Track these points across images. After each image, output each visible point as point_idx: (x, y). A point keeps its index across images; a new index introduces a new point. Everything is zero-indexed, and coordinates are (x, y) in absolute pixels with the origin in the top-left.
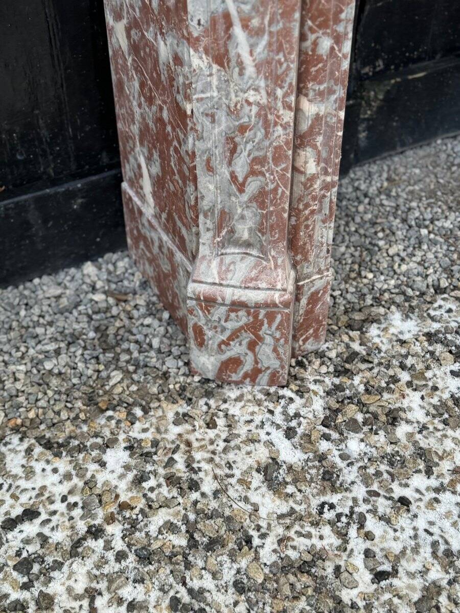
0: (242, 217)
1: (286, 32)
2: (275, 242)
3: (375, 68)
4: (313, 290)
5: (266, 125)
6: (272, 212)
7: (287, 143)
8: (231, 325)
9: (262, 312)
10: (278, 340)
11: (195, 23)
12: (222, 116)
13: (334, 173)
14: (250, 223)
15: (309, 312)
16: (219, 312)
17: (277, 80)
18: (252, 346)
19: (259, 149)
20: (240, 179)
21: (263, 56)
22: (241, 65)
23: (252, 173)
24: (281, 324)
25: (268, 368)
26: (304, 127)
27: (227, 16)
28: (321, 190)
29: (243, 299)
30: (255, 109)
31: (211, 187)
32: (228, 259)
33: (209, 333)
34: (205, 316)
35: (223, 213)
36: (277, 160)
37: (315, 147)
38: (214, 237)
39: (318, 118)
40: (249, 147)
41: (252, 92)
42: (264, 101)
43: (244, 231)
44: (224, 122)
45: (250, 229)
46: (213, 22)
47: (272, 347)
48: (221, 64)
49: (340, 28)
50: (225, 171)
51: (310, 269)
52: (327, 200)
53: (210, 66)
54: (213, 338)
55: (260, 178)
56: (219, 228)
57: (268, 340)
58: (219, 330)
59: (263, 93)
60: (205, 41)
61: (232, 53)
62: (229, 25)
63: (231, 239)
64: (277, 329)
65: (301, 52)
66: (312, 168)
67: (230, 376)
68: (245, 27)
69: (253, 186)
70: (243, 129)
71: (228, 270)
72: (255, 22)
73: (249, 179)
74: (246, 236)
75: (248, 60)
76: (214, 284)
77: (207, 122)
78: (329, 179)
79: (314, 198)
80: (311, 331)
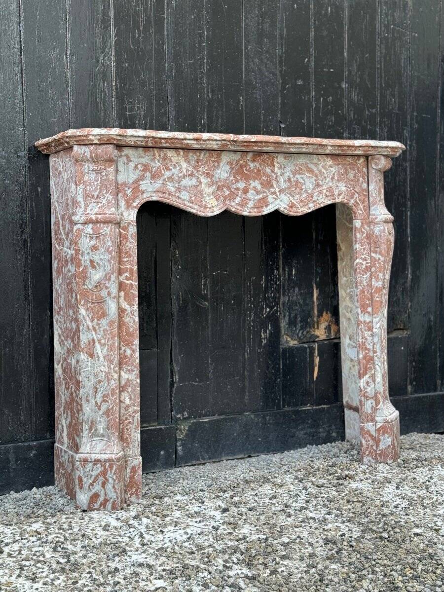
0: (100, 422)
1: (113, 344)
2: (114, 433)
3: (183, 416)
4: (133, 464)
5: (108, 380)
6: (112, 419)
7: (116, 387)
8: (94, 473)
9: (108, 464)
10: (115, 480)
11: (82, 343)
12: (92, 377)
13: (137, 406)
14: (103, 425)
15: (132, 477)
16: (89, 466)
17: (111, 362)
18: (103, 484)
19: (106, 391)
20: (99, 404)
21: (106, 353)
22: (98, 356)
23: (104, 401)
24: (115, 471)
25: (111, 498)
26: (123, 383)
27: (93, 340)
28: (133, 413)
29: (99, 458)
30: (104, 374)
31: (88, 409)
32: (94, 443)
33: (85, 480)
34: (83, 470)
35: (92, 421)
36: (112, 395)
37: (128, 392)
38: (89, 433)
39: (128, 380)
40: (102, 389)
41: (102, 367)
42: (107, 371)
43: (101, 429)
44: (93, 380)
45: (103, 428)
46: (89, 342)
47: (112, 485)
48: (92, 357)
49: (134, 347)
50: (93, 401)
51: (130, 453)
52: (135, 418)
53: (88, 358)
54: (87, 481)
55: (107, 403)
56: (91, 429)
57: (111, 480)
58: (89, 477)
59: (107, 367)
60: (86, 349)
61: (95, 353)
62: (94, 342)
63: (96, 434)
64: (114, 474)
65: (120, 354)
66: (128, 402)
67: (94, 506)
68: (99, 343)
69: (104, 407)
70: (99, 382)
71: (94, 447)
72: (103, 341)
73: (102, 404)
74: (102, 431)
75: (100, 355)
76: (88, 453)
77: (86, 380)
78: (135, 408)
79: (130, 416)
80: (134, 490)
